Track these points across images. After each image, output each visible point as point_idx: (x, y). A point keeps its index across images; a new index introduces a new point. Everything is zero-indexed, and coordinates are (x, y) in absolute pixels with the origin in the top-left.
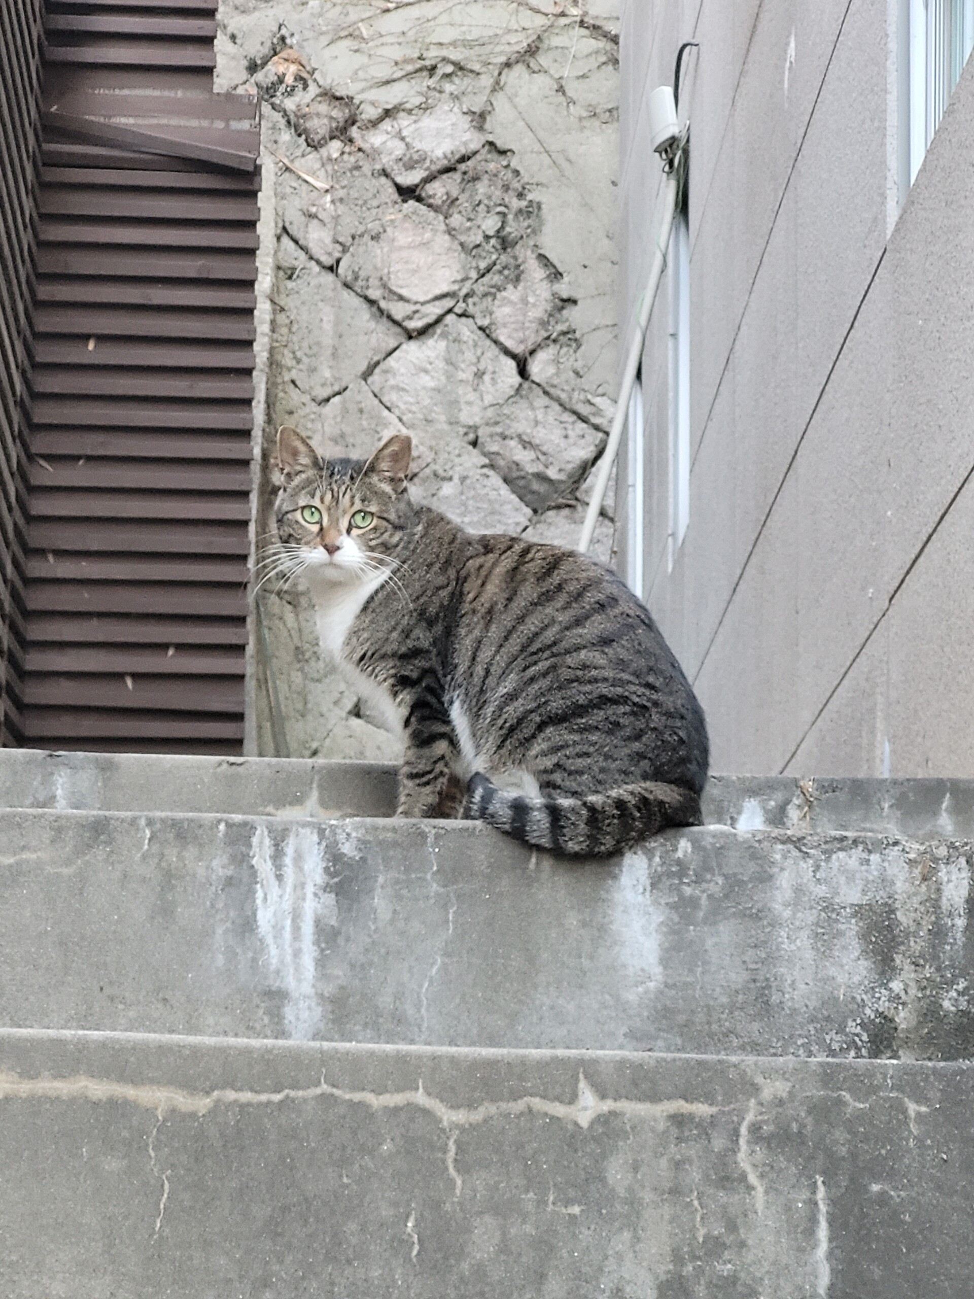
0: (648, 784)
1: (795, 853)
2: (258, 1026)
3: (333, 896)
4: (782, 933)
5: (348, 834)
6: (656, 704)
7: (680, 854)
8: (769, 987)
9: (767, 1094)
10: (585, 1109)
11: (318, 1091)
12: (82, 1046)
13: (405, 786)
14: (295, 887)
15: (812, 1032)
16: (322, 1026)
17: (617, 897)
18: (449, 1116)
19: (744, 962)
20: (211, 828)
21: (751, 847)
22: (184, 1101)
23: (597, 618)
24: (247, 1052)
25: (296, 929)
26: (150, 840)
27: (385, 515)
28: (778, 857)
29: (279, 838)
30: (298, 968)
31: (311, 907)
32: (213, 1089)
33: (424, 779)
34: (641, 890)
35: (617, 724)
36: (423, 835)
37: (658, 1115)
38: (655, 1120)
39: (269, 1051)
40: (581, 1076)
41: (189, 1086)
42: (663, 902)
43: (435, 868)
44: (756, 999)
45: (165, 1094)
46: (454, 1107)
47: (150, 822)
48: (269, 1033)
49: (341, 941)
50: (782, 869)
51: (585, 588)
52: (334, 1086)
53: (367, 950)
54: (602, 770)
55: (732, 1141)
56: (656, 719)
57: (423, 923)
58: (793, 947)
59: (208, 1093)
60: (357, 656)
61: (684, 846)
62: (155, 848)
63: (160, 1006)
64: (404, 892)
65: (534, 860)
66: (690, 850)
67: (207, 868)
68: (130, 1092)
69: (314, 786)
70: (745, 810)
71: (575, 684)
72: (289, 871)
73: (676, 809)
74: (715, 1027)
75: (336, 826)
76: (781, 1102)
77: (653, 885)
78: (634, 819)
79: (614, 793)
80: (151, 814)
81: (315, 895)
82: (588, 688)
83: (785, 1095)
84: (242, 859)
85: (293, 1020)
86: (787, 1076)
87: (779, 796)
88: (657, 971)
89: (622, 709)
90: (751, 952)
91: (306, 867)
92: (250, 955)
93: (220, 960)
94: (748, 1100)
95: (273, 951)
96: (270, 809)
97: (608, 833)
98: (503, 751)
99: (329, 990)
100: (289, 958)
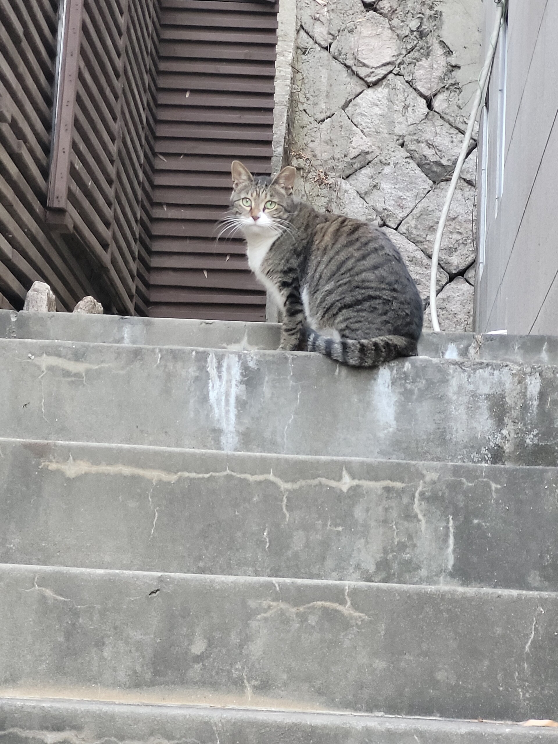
0: (391, 337)
1: (459, 370)
2: (208, 445)
3: (244, 386)
4: (452, 407)
5: (252, 358)
6: (395, 298)
7: (405, 369)
8: (445, 431)
9: (428, 478)
10: (345, 483)
11: (225, 473)
12: (120, 450)
13: (283, 335)
14: (227, 382)
15: (465, 453)
16: (238, 446)
17: (376, 388)
18: (284, 486)
19: (434, 420)
20: (189, 354)
21: (439, 366)
22: (165, 477)
23: (373, 256)
24: (193, 455)
25: (227, 401)
26: (161, 358)
27: (281, 204)
28: (451, 371)
29: (220, 359)
30: (227, 419)
31: (234, 391)
32: (178, 471)
33: (292, 332)
34: (387, 386)
35: (375, 308)
36: (286, 358)
37: (378, 487)
38: (377, 489)
39: (203, 455)
40: (344, 469)
41: (168, 469)
42: (397, 391)
43: (292, 374)
44: (439, 437)
45: (157, 473)
46: (287, 482)
47: (161, 351)
48: (214, 448)
49: (248, 407)
50: (453, 377)
51: (369, 241)
52: (232, 471)
53: (259, 411)
54: (369, 329)
55: (411, 499)
56: (395, 305)
57: (286, 399)
58: (457, 413)
59: (176, 473)
60: (266, 272)
61: (407, 365)
62: (163, 363)
63: (164, 435)
64: (277, 384)
65: (337, 370)
66: (410, 367)
67: (187, 372)
68: (141, 472)
69: (246, 334)
70: (449, 349)
71: (358, 289)
72: (224, 374)
73: (403, 349)
74: (420, 450)
75: (246, 354)
76: (434, 483)
77: (393, 383)
78: (382, 352)
79: (374, 340)
80: (161, 347)
81: (236, 385)
82: (363, 291)
83: (436, 479)
84: (203, 368)
85: (225, 443)
86: (437, 470)
87: (465, 342)
88: (393, 423)
89: (378, 301)
90: (438, 415)
91: (232, 372)
92: (206, 412)
93: (192, 415)
94: (419, 481)
95: (216, 411)
96: (225, 345)
97: (369, 357)
98: (325, 319)
99: (242, 429)
100: (223, 414)
